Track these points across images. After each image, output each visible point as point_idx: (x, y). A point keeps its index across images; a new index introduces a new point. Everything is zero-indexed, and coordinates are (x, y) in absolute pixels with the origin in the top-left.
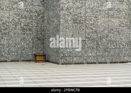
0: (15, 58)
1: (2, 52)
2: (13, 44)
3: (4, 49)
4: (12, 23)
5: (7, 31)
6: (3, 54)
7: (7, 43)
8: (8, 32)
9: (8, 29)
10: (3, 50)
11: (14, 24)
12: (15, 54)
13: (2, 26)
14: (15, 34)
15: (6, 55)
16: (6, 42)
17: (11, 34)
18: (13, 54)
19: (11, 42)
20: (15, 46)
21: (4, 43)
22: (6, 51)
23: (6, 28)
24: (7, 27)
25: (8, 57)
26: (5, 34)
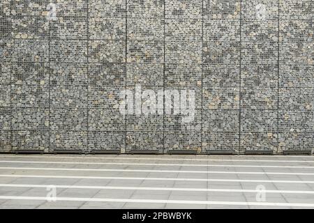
0: (296, 143)
1: (257, 124)
2: (291, 100)
3: (262, 115)
4: (288, 34)
5: (272, 61)
6: (262, 130)
7: (273, 97)
8: (275, 62)
9: (277, 54)
10: (260, 119)
11: (293, 36)
12: (298, 131)
13: (256, 46)
14: (297, 69)
15: (270, 134)
16: (269, 93)
17: (286, 68)
18: (292, 130)
19: (284, 94)
20: (297, 107)
21: (264, 96)
22: (268, 122)
23: (271, 51)
24: (271, 47)
25: (275, 140)
26: (267, 68)
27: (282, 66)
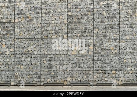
0: (131, 77)
1: (105, 65)
2: (128, 49)
3: (108, 59)
4: (126, 4)
5: (115, 22)
6: (108, 69)
7: (116, 47)
8: (117, 23)
9: (118, 17)
10: (107, 61)
11: (129, 5)
12: (133, 69)
13: (104, 12)
14: (132, 28)
15: (114, 72)
16: (113, 43)
17: (124, 27)
18: (129, 69)
19: (123, 44)
20: (132, 53)
21: (110, 46)
22: (113, 63)
23: (114, 15)
24: (115, 12)
25: (117, 76)
26: (112, 27)
27: (122, 25)
